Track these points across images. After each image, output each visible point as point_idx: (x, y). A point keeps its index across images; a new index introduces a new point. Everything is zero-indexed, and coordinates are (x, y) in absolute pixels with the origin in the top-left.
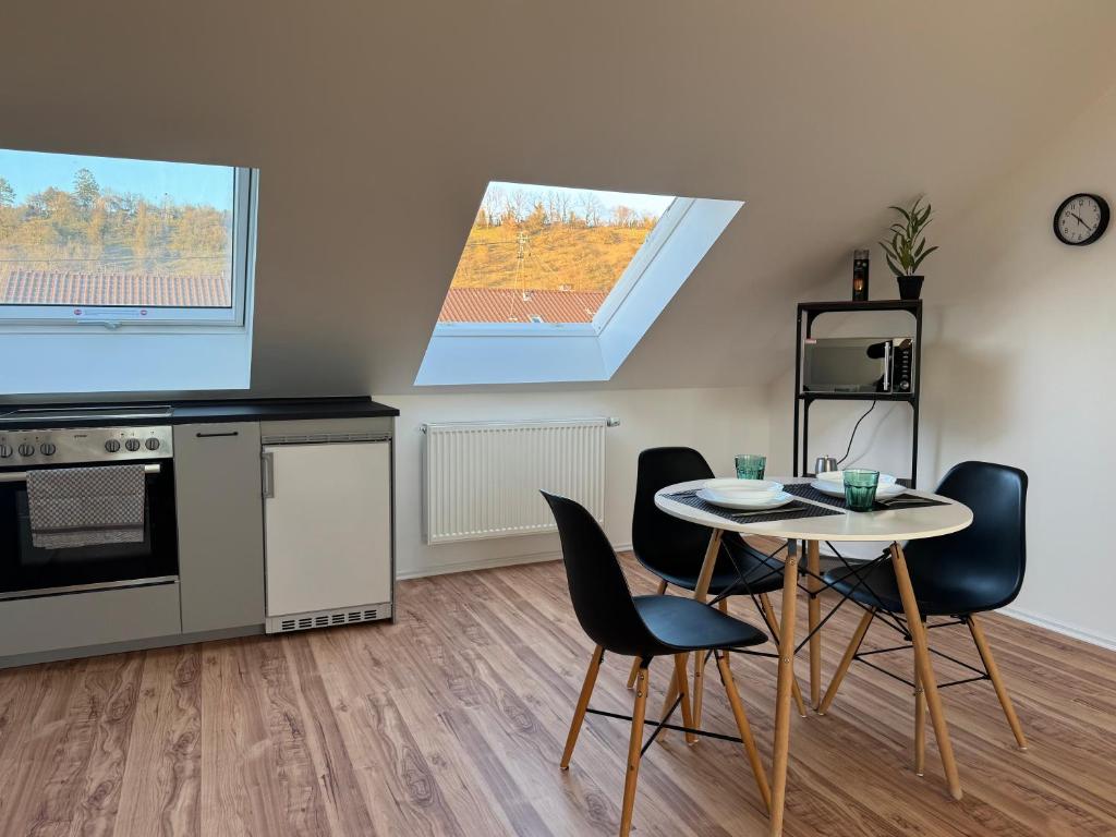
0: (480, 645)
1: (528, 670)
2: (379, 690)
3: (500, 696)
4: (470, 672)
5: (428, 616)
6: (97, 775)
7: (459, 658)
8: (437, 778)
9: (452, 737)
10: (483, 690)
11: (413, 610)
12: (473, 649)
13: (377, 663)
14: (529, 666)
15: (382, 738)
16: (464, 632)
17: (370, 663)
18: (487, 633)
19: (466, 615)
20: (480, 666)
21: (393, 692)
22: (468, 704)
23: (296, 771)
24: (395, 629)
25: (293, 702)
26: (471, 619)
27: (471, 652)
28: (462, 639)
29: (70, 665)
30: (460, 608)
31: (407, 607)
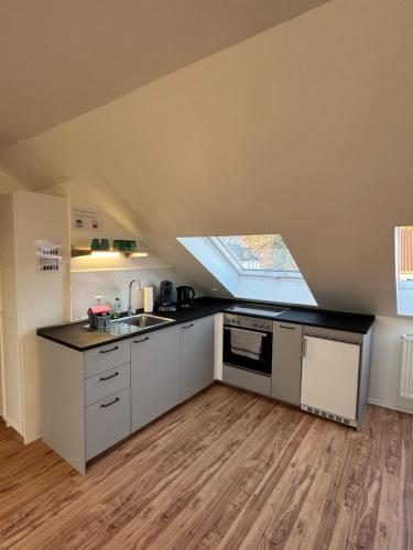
0: (388, 471)
1: (401, 508)
2: (316, 466)
3: (368, 511)
4: (366, 485)
5: (378, 437)
6: (207, 441)
7: (369, 472)
8: (291, 536)
9: (319, 518)
10: (362, 502)
11: (374, 428)
12: (382, 472)
13: (329, 450)
14: (404, 505)
15: (292, 493)
16: (388, 458)
17: (326, 447)
18: (400, 467)
19: (399, 448)
20: (375, 485)
21: (320, 472)
22: (346, 505)
23: (250, 484)
24: (353, 435)
25: (280, 449)
26: (400, 451)
27: (378, 473)
28: (382, 461)
29: (241, 391)
30: (400, 440)
31: (372, 425)
